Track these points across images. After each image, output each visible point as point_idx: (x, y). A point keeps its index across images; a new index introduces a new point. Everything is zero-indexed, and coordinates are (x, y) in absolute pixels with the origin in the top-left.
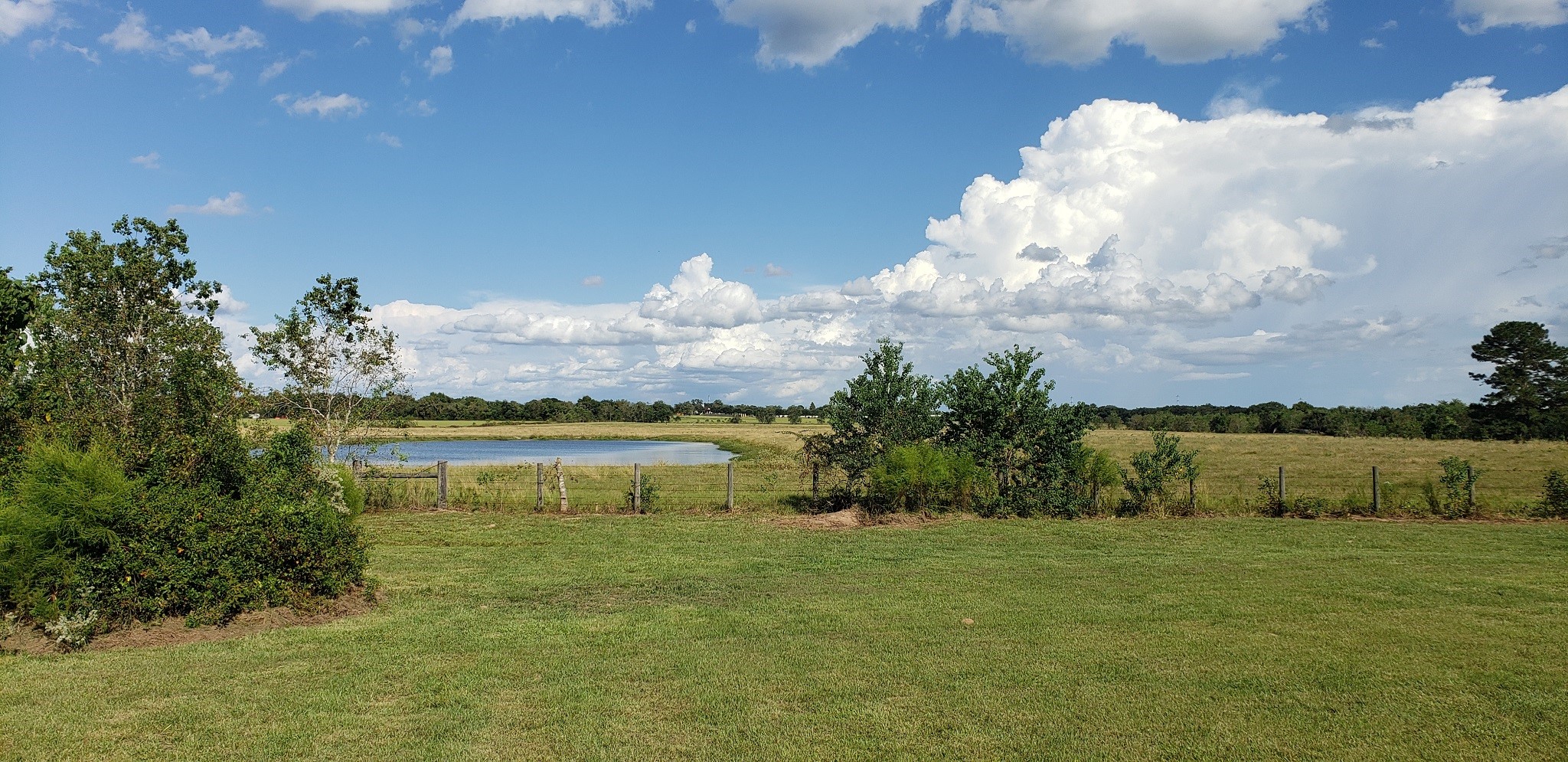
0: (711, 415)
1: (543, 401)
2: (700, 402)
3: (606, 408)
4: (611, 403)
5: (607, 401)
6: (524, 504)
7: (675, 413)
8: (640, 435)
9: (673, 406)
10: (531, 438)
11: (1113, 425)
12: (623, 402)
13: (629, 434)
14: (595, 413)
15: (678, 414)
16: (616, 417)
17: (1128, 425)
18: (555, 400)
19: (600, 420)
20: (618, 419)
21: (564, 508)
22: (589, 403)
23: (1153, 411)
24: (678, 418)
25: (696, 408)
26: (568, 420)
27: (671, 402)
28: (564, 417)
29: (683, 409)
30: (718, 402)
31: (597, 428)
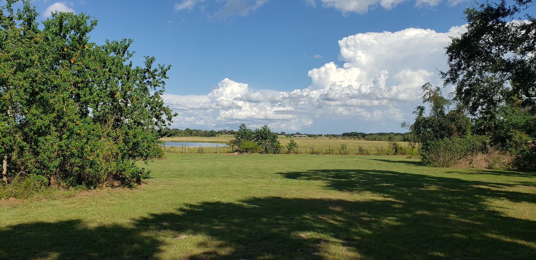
0: (229, 135)
1: (173, 129)
2: (226, 130)
3: (194, 132)
4: (196, 130)
5: (195, 130)
6: (179, 152)
7: (218, 134)
8: (205, 141)
9: (217, 132)
10: (172, 141)
11: (359, 139)
12: (200, 130)
13: (201, 141)
14: (191, 134)
15: (219, 135)
16: (198, 135)
17: (364, 139)
18: (177, 129)
19: (192, 136)
20: (198, 136)
21: (187, 153)
22: (188, 130)
23: (374, 134)
24: (218, 136)
25: (225, 132)
26: (182, 136)
27: (216, 130)
28: (180, 135)
29: (220, 133)
30: (232, 131)
31: (192, 139)
